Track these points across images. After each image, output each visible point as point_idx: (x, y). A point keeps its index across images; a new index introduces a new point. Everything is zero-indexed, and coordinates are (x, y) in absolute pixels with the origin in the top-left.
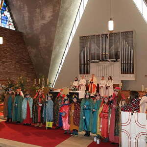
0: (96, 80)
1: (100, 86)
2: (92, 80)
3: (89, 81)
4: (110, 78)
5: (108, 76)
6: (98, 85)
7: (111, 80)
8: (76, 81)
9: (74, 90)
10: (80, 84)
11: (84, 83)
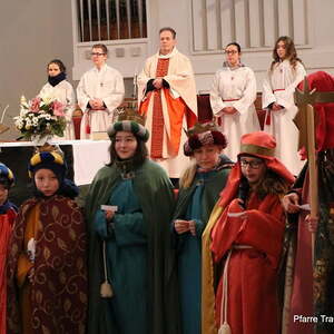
0: (188, 70)
1: (217, 105)
2: (163, 66)
3: (143, 80)
4: (287, 51)
5: (270, 41)
6: (204, 101)
7: (294, 59)
8: (54, 81)
9: (41, 129)
10: (84, 101)
11: (113, 96)
